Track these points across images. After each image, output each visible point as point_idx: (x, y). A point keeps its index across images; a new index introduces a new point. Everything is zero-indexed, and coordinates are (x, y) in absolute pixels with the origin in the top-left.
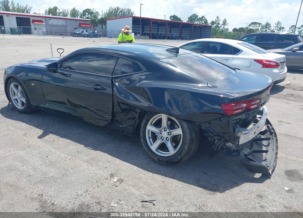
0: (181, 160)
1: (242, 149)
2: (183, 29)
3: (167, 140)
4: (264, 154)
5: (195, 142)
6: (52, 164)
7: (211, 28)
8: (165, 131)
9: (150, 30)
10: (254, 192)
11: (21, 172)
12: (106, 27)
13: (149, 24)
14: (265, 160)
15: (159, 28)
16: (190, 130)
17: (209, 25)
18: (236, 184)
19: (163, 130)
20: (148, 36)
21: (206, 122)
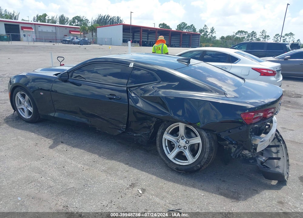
0: (201, 168)
1: (258, 157)
2: (172, 37)
3: (185, 149)
4: (275, 161)
5: (214, 151)
6: (70, 175)
7: (199, 36)
8: (182, 139)
9: (140, 37)
10: (275, 199)
11: (41, 184)
12: (96, 35)
13: (139, 32)
14: (278, 167)
15: (149, 36)
16: (209, 138)
17: (198, 33)
18: (256, 192)
19: (181, 139)
20: (139, 44)
21: (226, 131)
